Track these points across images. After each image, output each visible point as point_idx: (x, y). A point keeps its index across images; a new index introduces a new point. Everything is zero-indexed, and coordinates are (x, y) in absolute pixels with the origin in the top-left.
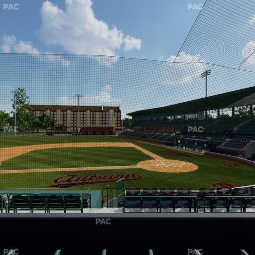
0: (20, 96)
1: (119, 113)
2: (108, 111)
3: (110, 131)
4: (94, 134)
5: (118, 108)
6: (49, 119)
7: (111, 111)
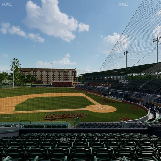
0: (16, 63)
1: (75, 73)
2: (68, 72)
3: (70, 85)
4: (61, 86)
5: (75, 70)
6: (33, 77)
7: (71, 72)
